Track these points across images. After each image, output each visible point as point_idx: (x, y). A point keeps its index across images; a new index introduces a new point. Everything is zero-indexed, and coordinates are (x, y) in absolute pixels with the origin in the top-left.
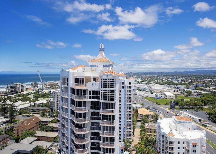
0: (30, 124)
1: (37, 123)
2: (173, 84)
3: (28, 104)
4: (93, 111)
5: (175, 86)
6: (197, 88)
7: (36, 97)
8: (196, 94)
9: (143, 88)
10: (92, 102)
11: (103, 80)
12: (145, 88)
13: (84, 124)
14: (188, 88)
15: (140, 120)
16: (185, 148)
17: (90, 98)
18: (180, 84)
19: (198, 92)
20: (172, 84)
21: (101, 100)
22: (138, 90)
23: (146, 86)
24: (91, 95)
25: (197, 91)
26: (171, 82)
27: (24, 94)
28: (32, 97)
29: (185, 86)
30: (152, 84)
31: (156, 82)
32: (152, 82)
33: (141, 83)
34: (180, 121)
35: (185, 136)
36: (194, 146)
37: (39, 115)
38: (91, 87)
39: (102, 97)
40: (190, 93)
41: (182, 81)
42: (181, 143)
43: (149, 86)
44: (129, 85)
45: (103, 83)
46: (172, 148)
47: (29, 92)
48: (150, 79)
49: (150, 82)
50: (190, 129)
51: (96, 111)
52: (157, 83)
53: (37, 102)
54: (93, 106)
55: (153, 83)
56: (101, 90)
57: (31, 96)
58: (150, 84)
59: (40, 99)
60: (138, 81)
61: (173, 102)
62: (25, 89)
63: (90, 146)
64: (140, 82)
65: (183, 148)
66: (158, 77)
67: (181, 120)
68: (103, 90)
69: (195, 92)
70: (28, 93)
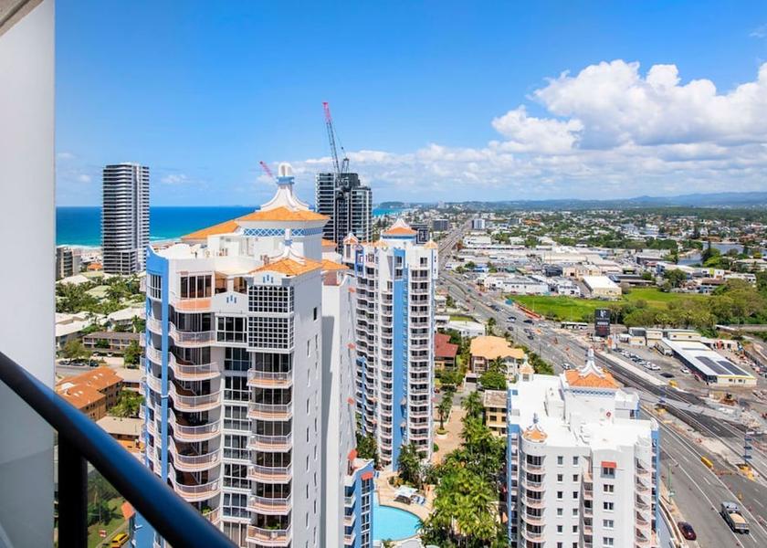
0: (81, 392)
1: (106, 389)
2: (626, 244)
3: (82, 323)
4: (232, 374)
5: (629, 253)
6: (710, 261)
7: (114, 295)
8: (699, 282)
9: (511, 258)
10: (228, 350)
11: (256, 288)
12: (516, 259)
13: (206, 413)
14: (676, 261)
15: (474, 375)
16: (579, 478)
17: (221, 337)
18: (650, 244)
19: (712, 276)
20: (620, 246)
21: (251, 345)
22: (488, 269)
23: (523, 253)
24: (225, 331)
25: (709, 271)
26: (620, 235)
27: (71, 286)
28: (102, 295)
29: (669, 251)
30: (546, 244)
31: (562, 236)
32: (545, 239)
33: (508, 242)
34: (575, 388)
35: (586, 439)
36: (609, 470)
37: (121, 361)
38: (223, 306)
39: (253, 337)
40: (679, 279)
41: (662, 231)
42: (568, 460)
43: (533, 252)
44: (419, 268)
45: (256, 299)
46: (538, 479)
47: (90, 278)
48: (542, 224)
49: (540, 238)
50: (609, 414)
51: (240, 374)
52: (564, 242)
53: (117, 316)
54: (232, 360)
55: (550, 241)
56: (251, 319)
57: (99, 292)
58: (537, 247)
59: (128, 303)
60: (495, 232)
61: (602, 314)
62: (76, 267)
63: (222, 475)
64: (501, 239)
65: (575, 477)
66: (575, 220)
67: (579, 385)
68: (256, 319)
69: (698, 276)
70: (87, 280)
